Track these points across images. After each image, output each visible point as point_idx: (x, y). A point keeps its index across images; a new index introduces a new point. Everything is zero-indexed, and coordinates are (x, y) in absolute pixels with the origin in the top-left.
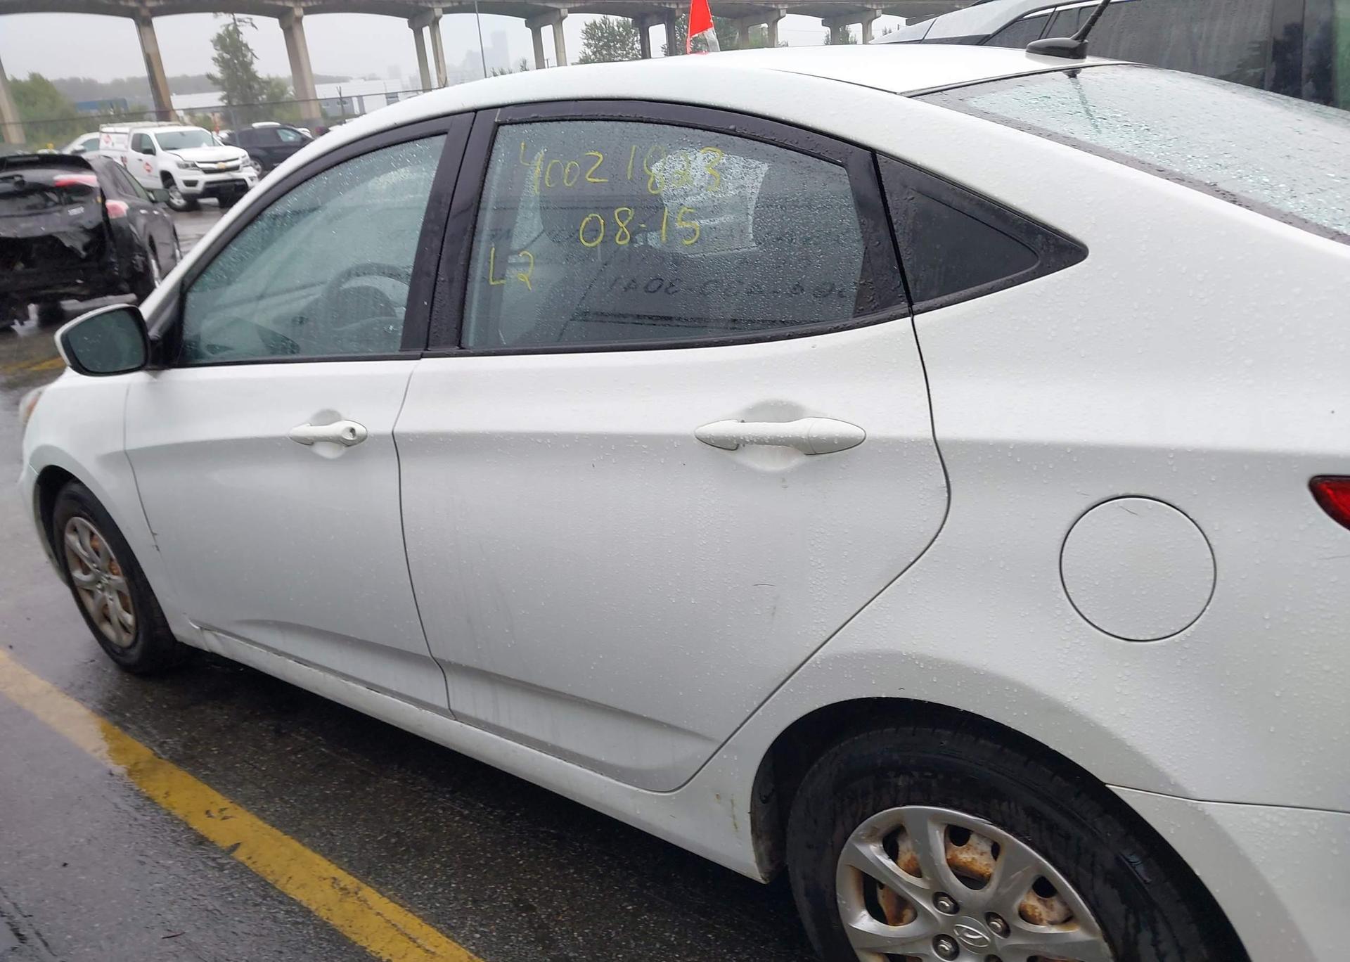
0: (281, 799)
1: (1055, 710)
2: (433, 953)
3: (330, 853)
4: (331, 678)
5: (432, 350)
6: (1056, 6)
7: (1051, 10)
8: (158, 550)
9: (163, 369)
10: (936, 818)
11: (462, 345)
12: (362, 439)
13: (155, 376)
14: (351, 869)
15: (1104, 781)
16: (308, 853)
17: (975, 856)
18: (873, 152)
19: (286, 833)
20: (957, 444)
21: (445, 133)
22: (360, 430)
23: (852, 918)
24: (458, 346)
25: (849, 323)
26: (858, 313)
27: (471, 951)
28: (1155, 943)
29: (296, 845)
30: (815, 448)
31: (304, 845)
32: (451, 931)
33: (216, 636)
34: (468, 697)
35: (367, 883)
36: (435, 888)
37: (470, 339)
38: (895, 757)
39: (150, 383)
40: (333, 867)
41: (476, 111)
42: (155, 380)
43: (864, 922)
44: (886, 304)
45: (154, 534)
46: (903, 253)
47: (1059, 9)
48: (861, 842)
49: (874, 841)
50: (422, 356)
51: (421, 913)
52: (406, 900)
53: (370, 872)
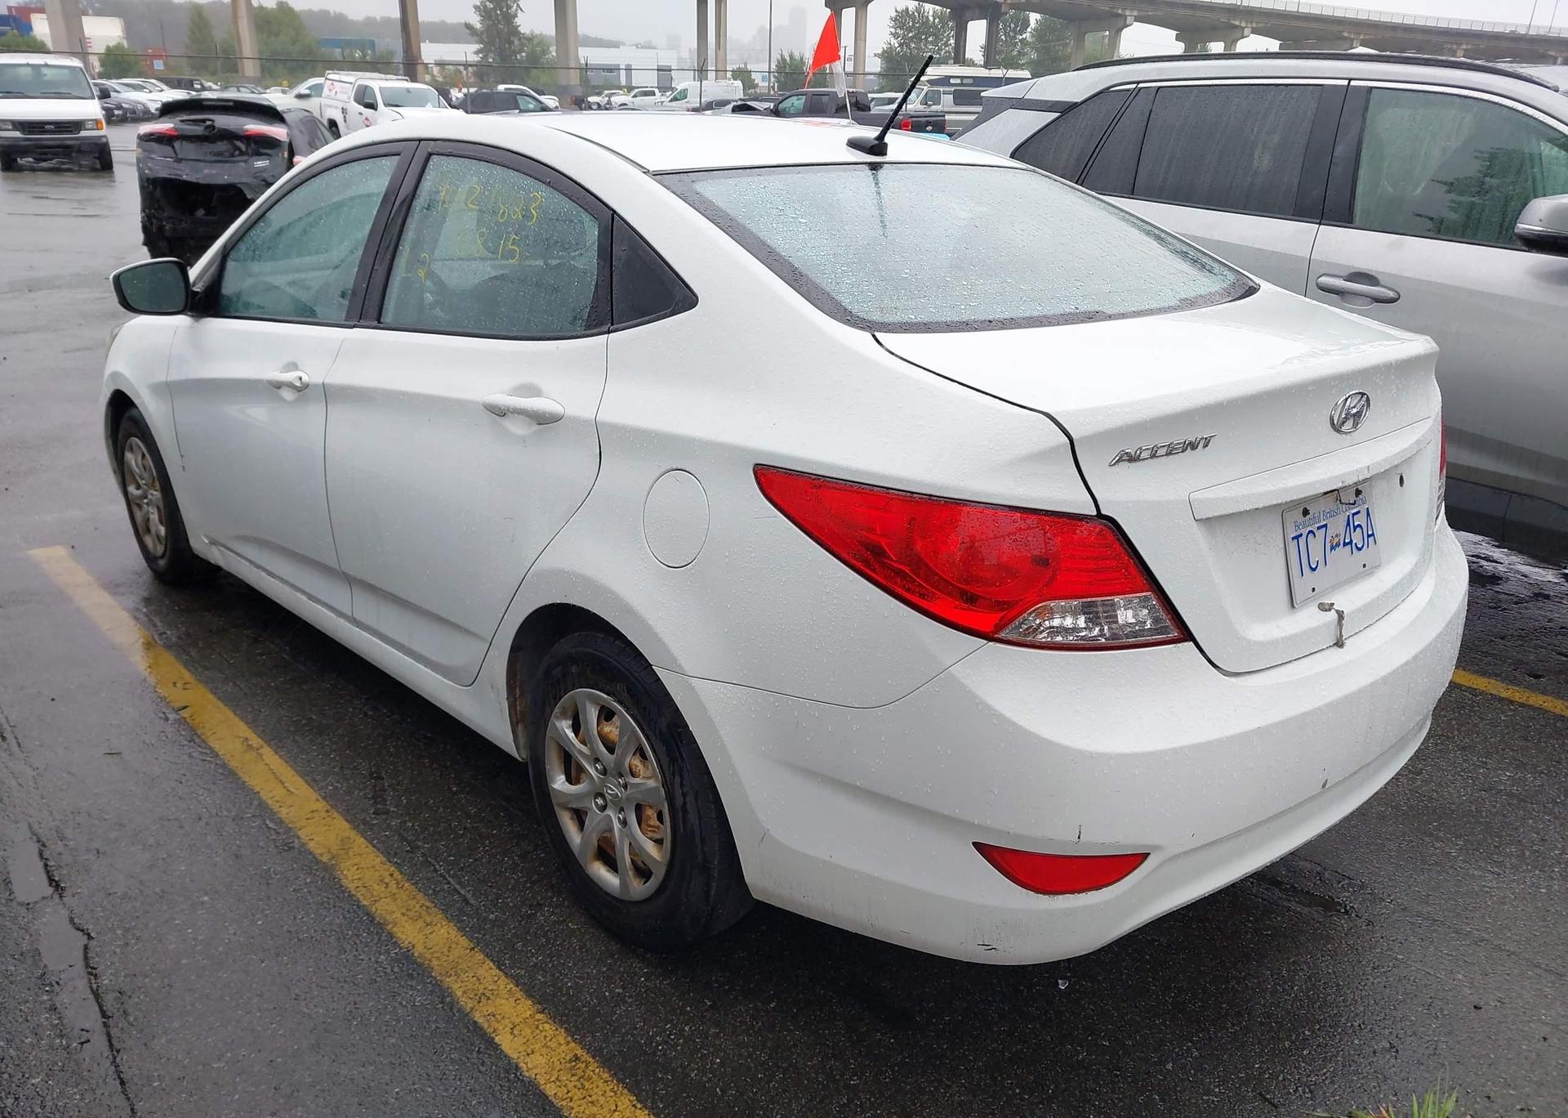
0: (235, 683)
1: (629, 611)
2: (292, 793)
3: (252, 724)
4: (287, 589)
5: (362, 322)
6: (1138, 83)
7: (1134, 86)
8: (184, 470)
9: (204, 317)
10: (595, 700)
11: (382, 320)
12: (306, 386)
13: (197, 321)
14: (262, 735)
15: (652, 663)
16: (237, 720)
17: (611, 730)
18: (614, 212)
19: (226, 705)
20: (604, 424)
21: (399, 155)
22: (305, 378)
23: (553, 781)
24: (379, 322)
25: (579, 334)
26: (588, 327)
27: (321, 796)
28: (682, 785)
29: (230, 714)
30: (544, 420)
31: (236, 714)
32: (312, 782)
33: (219, 550)
34: (366, 608)
35: (269, 745)
36: (318, 755)
37: (388, 316)
38: (573, 651)
39: (191, 327)
40: (250, 731)
41: (420, 140)
42: (196, 324)
43: (559, 783)
44: (601, 324)
45: (182, 456)
46: (614, 288)
47: (1141, 85)
48: (557, 718)
49: (566, 718)
50: (354, 327)
51: (298, 768)
52: (291, 760)
53: (274, 739)
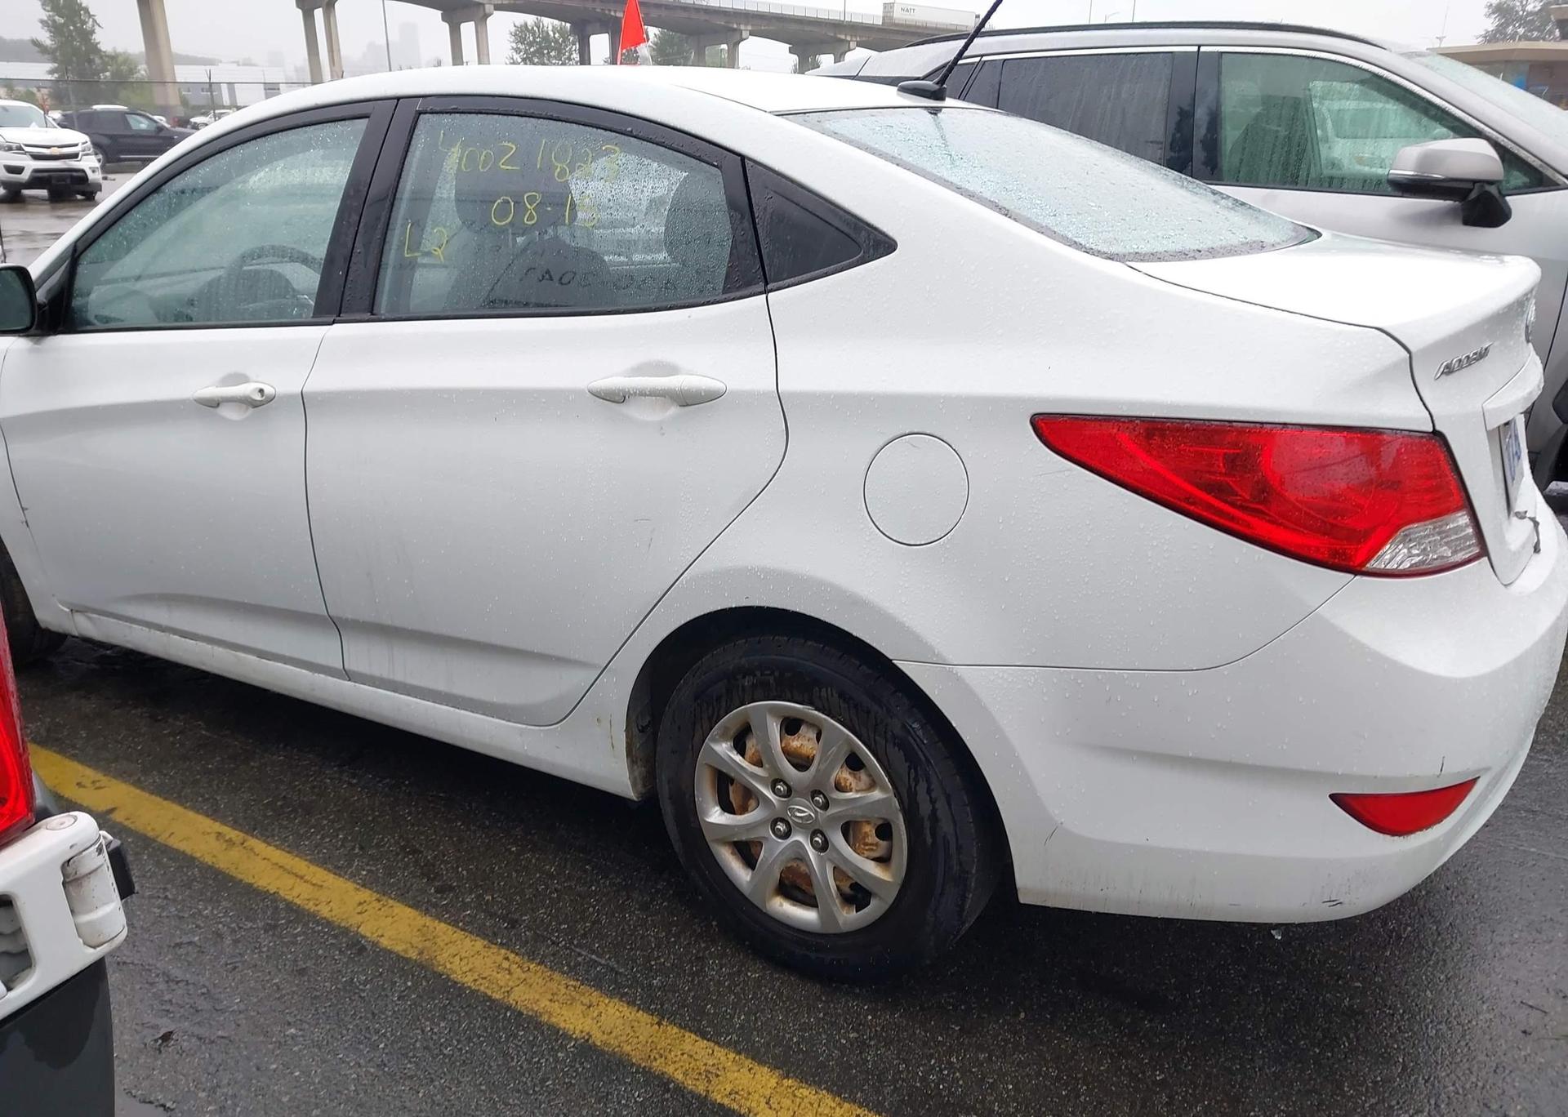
0: (160, 772)
1: (856, 603)
2: (322, 886)
3: (214, 813)
4: (219, 651)
5: (344, 316)
6: (982, 56)
7: (977, 59)
8: (28, 525)
9: (49, 335)
10: (773, 711)
11: (375, 312)
12: (271, 399)
13: (36, 343)
14: (236, 825)
15: (891, 658)
16: (191, 814)
17: (804, 742)
18: (743, 158)
19: (166, 799)
20: (794, 395)
21: (366, 116)
22: (268, 390)
23: (706, 813)
24: (371, 313)
25: (718, 298)
26: (726, 290)
27: (359, 884)
28: (929, 791)
29: (177, 809)
30: (687, 400)
31: (185, 808)
32: (338, 871)
33: (90, 619)
34: (365, 656)
35: (252, 836)
36: (323, 838)
37: (383, 303)
38: (743, 661)
39: (31, 351)
40: (218, 824)
41: (398, 98)
42: (36, 346)
43: (716, 816)
44: (749, 284)
45: (23, 509)
46: (762, 243)
47: (985, 58)
48: (714, 740)
49: (726, 741)
50: (334, 322)
51: (309, 857)
52: (294, 848)
53: (255, 826)
